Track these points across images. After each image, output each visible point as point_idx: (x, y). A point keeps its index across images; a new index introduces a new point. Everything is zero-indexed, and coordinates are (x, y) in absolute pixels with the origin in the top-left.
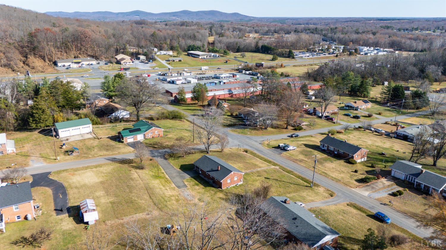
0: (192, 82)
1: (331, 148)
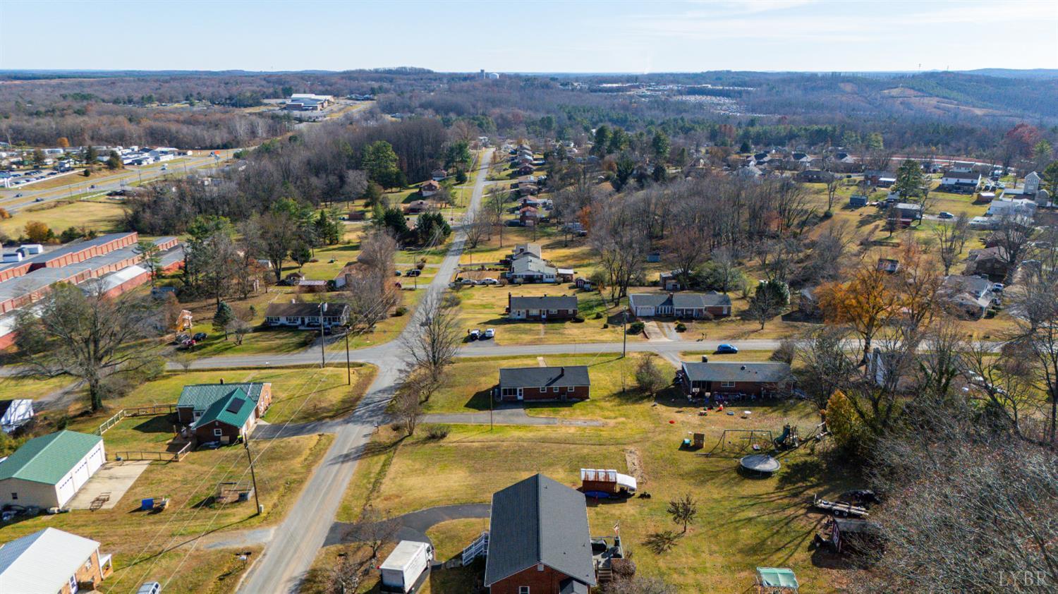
1: (534, 312)
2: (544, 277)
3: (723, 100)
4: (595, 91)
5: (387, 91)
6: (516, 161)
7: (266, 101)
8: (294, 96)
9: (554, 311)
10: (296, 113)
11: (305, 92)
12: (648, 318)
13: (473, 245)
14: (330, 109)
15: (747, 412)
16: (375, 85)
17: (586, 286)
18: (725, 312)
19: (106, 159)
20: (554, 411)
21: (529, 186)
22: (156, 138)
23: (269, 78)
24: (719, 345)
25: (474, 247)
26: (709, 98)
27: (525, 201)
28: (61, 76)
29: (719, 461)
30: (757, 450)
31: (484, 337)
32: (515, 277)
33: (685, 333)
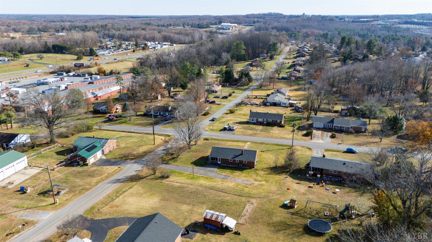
0: (20, 93)
1: (260, 120)
2: (282, 104)
3: (424, 27)
4: (355, 22)
5: (260, 22)
6: (300, 51)
7: (211, 26)
8: (223, 24)
9: (270, 120)
10: (221, 31)
11: (227, 23)
12: (318, 129)
13: (260, 87)
14: (234, 29)
15: (337, 190)
16: (256, 20)
17: (300, 110)
18: (363, 130)
19: (143, 46)
20: (231, 172)
21: (300, 62)
22: (166, 39)
23: (216, 18)
24: (347, 148)
25: (261, 88)
26: (415, 26)
27: (295, 68)
28: (146, 17)
29: (298, 218)
30: (327, 216)
31: (230, 130)
32: (267, 102)
33: (335, 139)
